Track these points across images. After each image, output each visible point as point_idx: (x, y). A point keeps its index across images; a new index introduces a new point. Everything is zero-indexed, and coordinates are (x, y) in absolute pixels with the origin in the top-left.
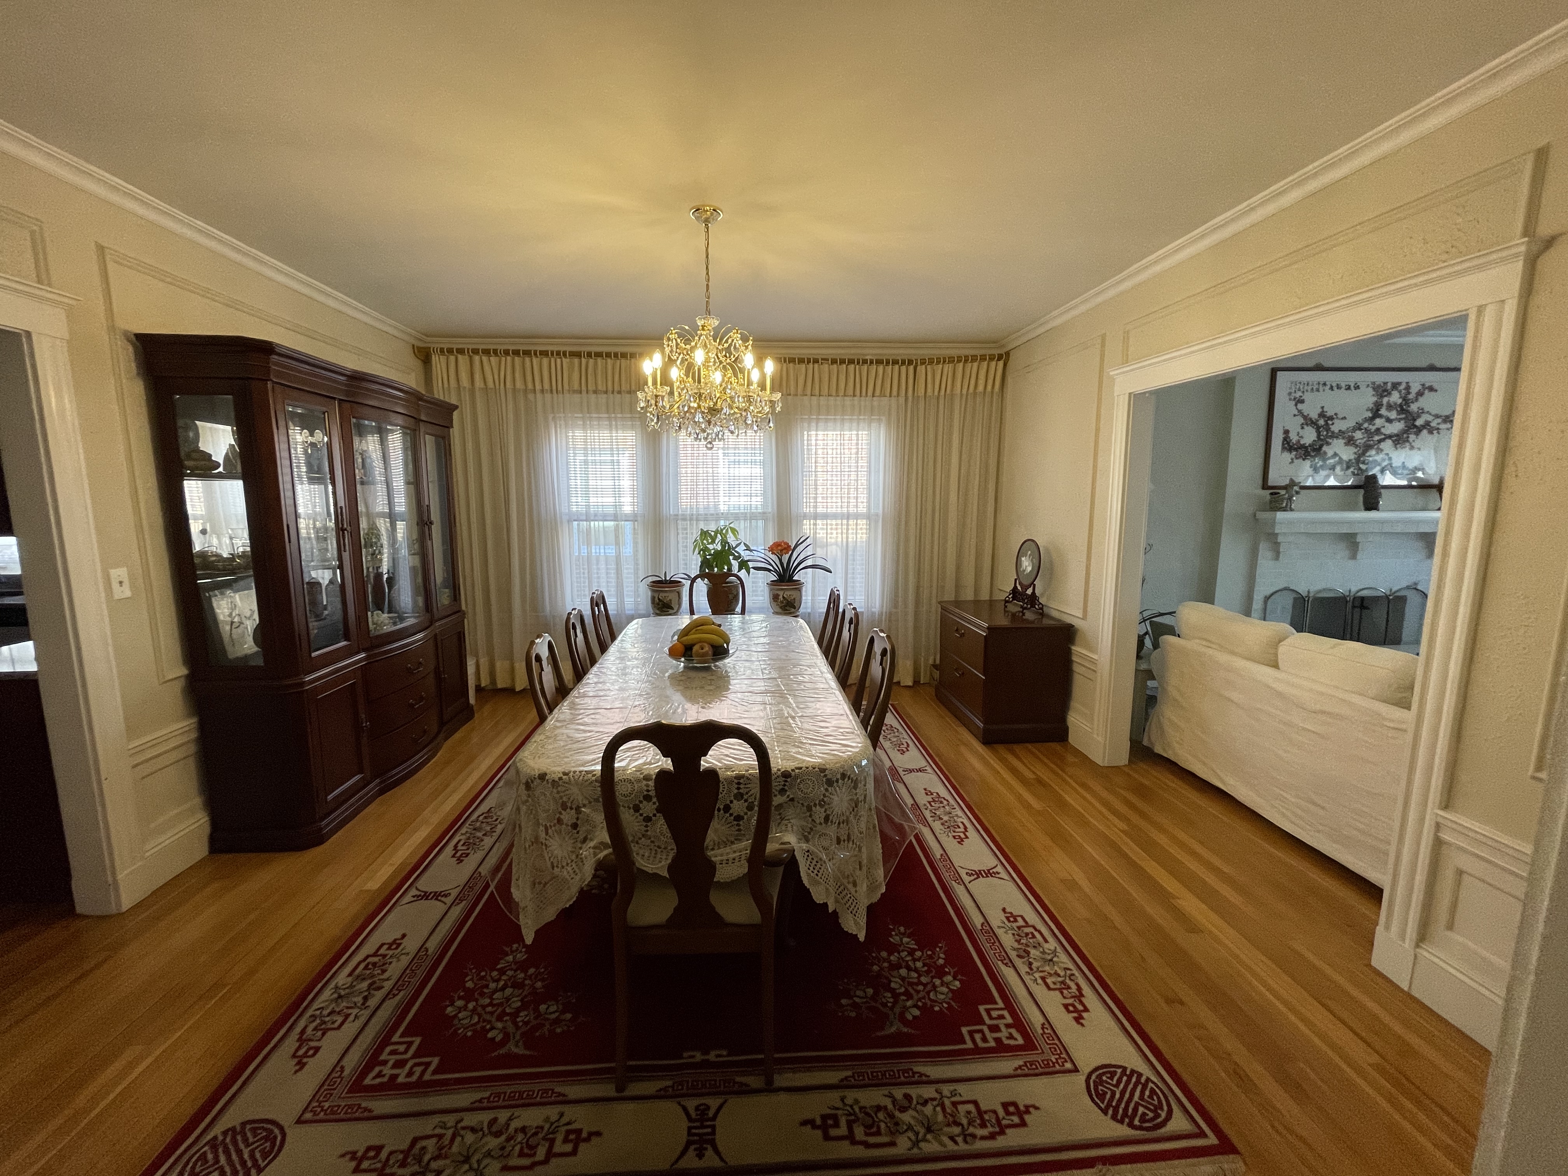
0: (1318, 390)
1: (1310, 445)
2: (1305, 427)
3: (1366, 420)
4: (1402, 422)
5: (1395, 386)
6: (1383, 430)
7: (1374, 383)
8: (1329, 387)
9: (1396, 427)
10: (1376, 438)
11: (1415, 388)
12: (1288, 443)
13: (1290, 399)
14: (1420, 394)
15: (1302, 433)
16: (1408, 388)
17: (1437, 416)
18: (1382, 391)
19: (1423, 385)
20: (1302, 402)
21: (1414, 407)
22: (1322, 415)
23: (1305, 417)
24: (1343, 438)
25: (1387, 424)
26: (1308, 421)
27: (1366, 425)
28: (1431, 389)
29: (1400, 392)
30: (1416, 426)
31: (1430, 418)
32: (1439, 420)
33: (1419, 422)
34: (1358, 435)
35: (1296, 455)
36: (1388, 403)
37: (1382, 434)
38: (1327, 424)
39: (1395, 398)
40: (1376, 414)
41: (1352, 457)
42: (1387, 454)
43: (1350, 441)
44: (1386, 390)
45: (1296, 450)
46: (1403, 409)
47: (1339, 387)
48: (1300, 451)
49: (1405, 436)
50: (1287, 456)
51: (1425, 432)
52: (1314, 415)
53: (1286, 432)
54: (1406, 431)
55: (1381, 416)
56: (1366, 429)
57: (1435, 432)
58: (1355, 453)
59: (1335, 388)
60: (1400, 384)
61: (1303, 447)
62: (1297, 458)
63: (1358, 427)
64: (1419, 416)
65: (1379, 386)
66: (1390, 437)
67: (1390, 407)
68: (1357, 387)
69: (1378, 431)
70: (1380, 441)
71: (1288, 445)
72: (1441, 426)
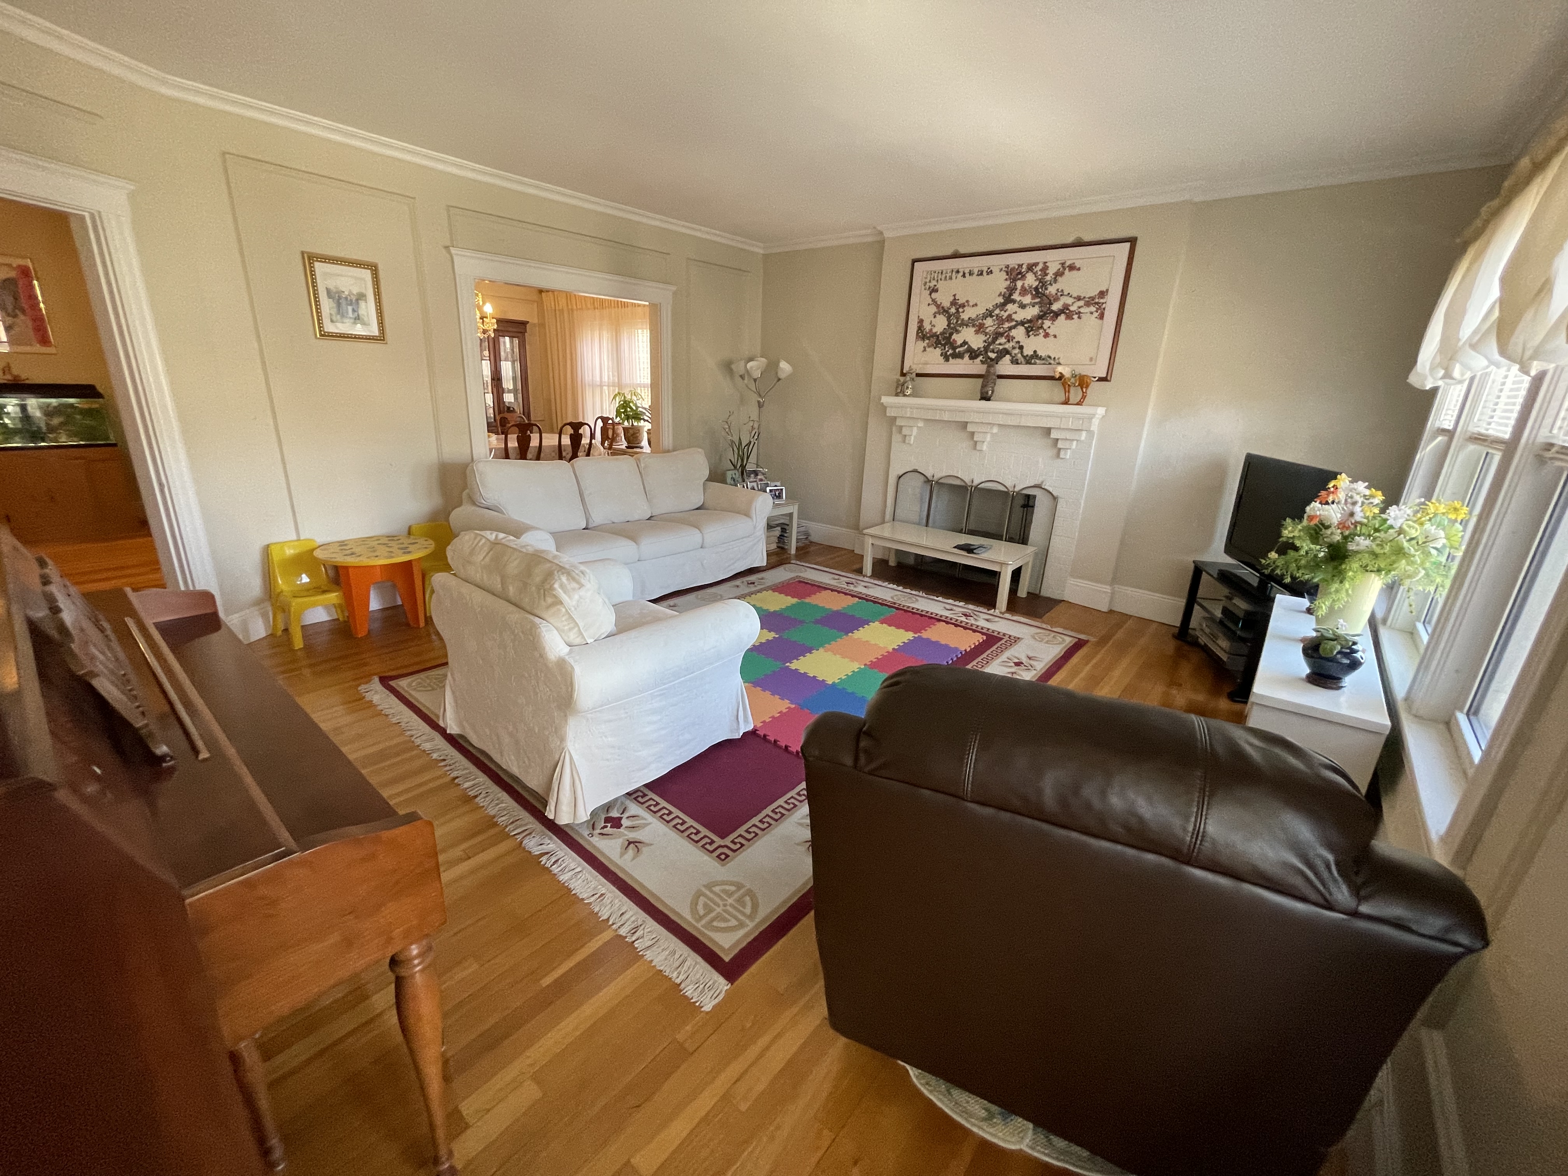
0: (951, 278)
1: (941, 334)
2: (937, 315)
3: (997, 306)
4: (1037, 307)
5: (1030, 268)
6: (1014, 316)
7: (1007, 267)
8: (961, 274)
9: (1032, 312)
10: (1007, 325)
11: (1052, 269)
12: (922, 332)
13: (925, 289)
14: (1059, 274)
15: (934, 321)
16: (1045, 269)
17: (1079, 299)
18: (1014, 274)
19: (1063, 264)
20: (937, 291)
21: (1052, 290)
22: (954, 303)
23: (938, 306)
24: (973, 326)
25: (1019, 310)
26: (942, 310)
27: (997, 311)
28: (1072, 268)
29: (1035, 274)
30: (1052, 311)
31: (1069, 301)
32: (1081, 303)
33: (1055, 307)
34: (989, 322)
35: (928, 344)
36: (1023, 286)
37: (1013, 320)
38: (958, 311)
39: (1031, 280)
40: (1008, 299)
41: (981, 345)
42: (1018, 342)
43: (980, 329)
44: (1020, 273)
45: (928, 338)
46: (1038, 293)
47: (971, 274)
48: (932, 339)
49: (1040, 321)
50: (921, 344)
51: (1063, 316)
52: (946, 304)
53: (921, 321)
54: (1041, 317)
55: (1014, 301)
56: (997, 315)
57: (1075, 317)
58: (985, 341)
59: (967, 275)
60: (1036, 264)
61: (935, 335)
62: (929, 347)
63: (989, 314)
64: (1057, 299)
65: (1013, 269)
66: (1022, 323)
67: (1024, 291)
68: (990, 272)
69: (1009, 318)
70: (1010, 328)
71: (922, 335)
72: (1082, 310)
